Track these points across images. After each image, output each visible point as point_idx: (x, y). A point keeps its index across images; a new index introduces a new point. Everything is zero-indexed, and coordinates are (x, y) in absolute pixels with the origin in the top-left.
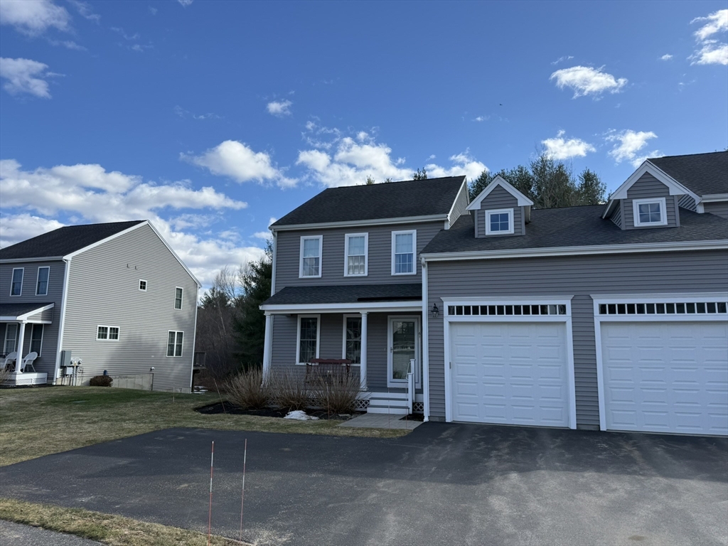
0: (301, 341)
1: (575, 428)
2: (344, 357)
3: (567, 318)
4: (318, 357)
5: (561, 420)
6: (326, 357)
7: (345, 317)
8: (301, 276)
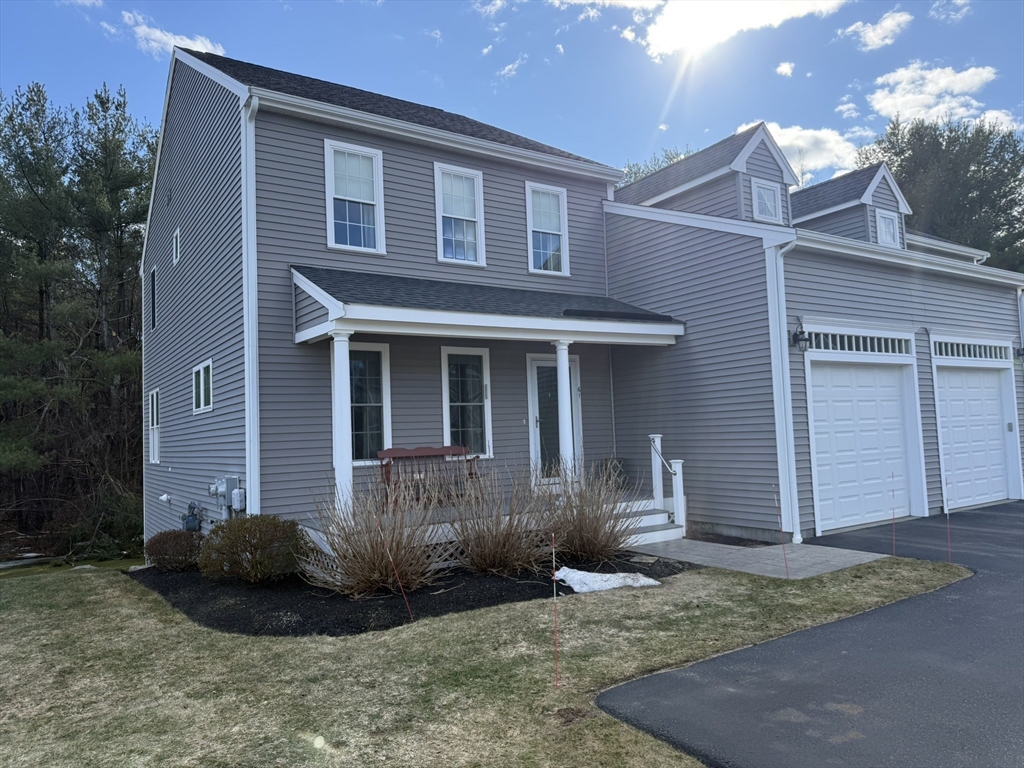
1: (928, 515)
2: (447, 442)
3: (910, 359)
4: (388, 444)
7: (446, 351)
8: (331, 243)
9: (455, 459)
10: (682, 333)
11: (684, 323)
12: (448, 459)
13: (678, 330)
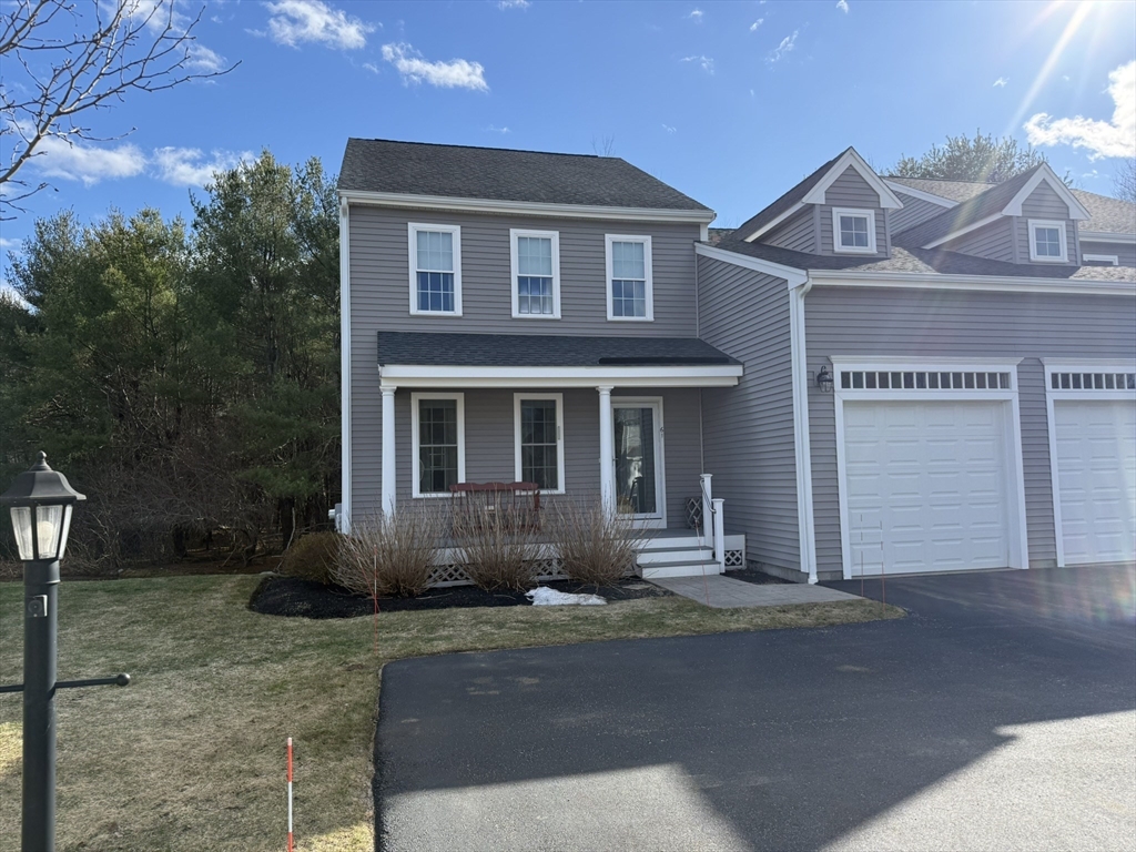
0: (421, 449)
1: (1027, 568)
2: (518, 478)
3: (1012, 394)
4: (462, 479)
5: (998, 557)
6: (481, 480)
7: (518, 398)
8: (414, 310)
9: (524, 493)
10: (741, 374)
11: (743, 364)
12: (517, 493)
13: (737, 371)
